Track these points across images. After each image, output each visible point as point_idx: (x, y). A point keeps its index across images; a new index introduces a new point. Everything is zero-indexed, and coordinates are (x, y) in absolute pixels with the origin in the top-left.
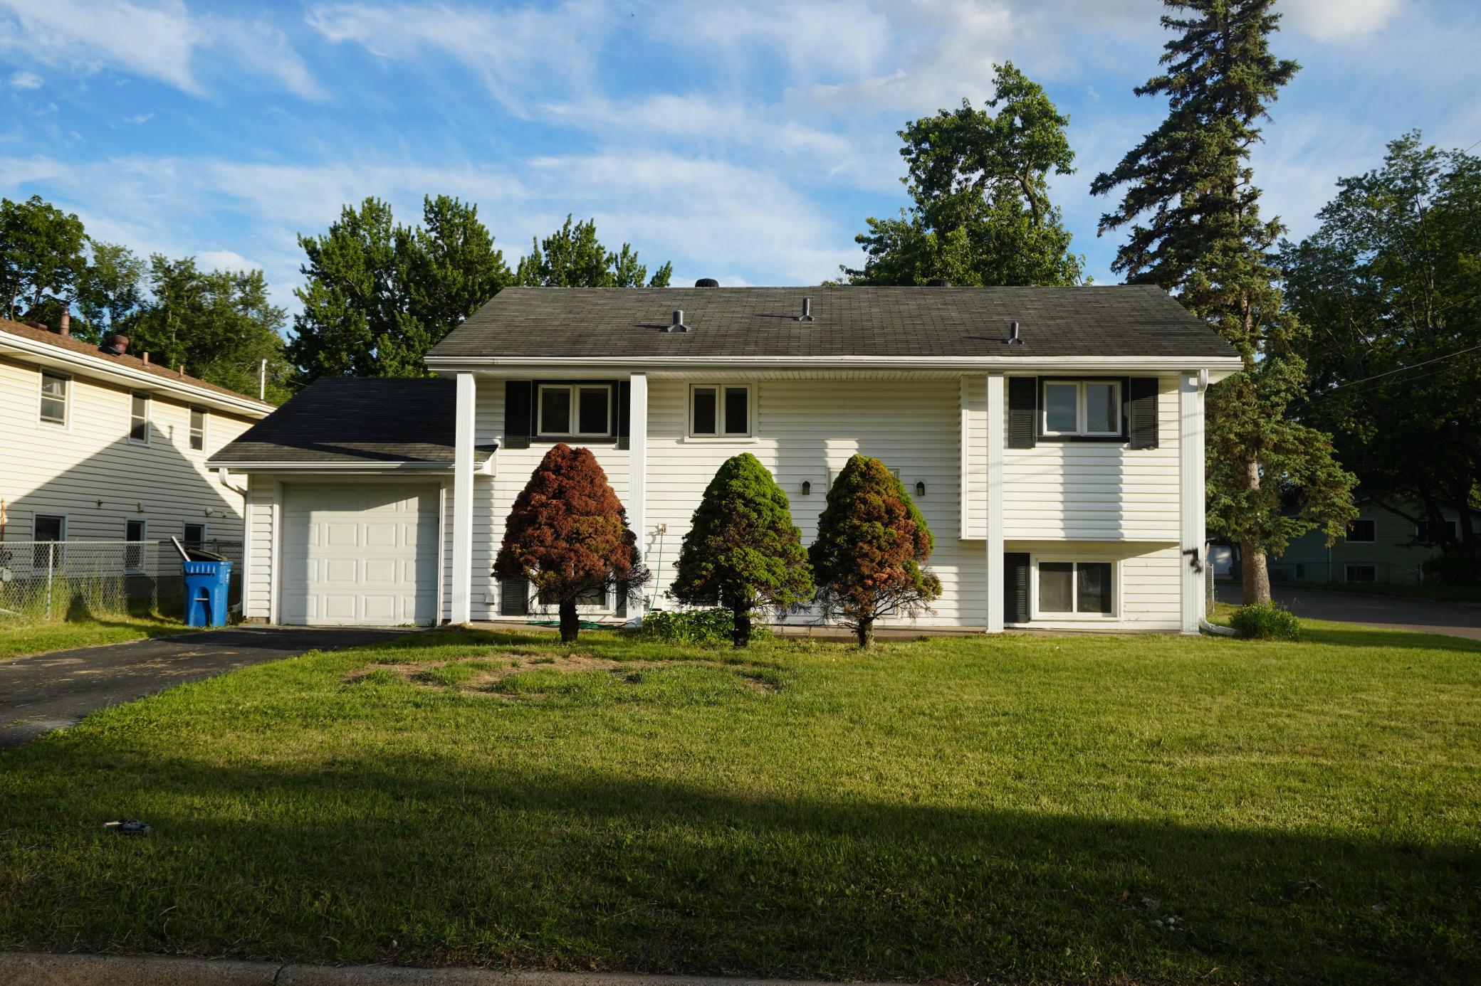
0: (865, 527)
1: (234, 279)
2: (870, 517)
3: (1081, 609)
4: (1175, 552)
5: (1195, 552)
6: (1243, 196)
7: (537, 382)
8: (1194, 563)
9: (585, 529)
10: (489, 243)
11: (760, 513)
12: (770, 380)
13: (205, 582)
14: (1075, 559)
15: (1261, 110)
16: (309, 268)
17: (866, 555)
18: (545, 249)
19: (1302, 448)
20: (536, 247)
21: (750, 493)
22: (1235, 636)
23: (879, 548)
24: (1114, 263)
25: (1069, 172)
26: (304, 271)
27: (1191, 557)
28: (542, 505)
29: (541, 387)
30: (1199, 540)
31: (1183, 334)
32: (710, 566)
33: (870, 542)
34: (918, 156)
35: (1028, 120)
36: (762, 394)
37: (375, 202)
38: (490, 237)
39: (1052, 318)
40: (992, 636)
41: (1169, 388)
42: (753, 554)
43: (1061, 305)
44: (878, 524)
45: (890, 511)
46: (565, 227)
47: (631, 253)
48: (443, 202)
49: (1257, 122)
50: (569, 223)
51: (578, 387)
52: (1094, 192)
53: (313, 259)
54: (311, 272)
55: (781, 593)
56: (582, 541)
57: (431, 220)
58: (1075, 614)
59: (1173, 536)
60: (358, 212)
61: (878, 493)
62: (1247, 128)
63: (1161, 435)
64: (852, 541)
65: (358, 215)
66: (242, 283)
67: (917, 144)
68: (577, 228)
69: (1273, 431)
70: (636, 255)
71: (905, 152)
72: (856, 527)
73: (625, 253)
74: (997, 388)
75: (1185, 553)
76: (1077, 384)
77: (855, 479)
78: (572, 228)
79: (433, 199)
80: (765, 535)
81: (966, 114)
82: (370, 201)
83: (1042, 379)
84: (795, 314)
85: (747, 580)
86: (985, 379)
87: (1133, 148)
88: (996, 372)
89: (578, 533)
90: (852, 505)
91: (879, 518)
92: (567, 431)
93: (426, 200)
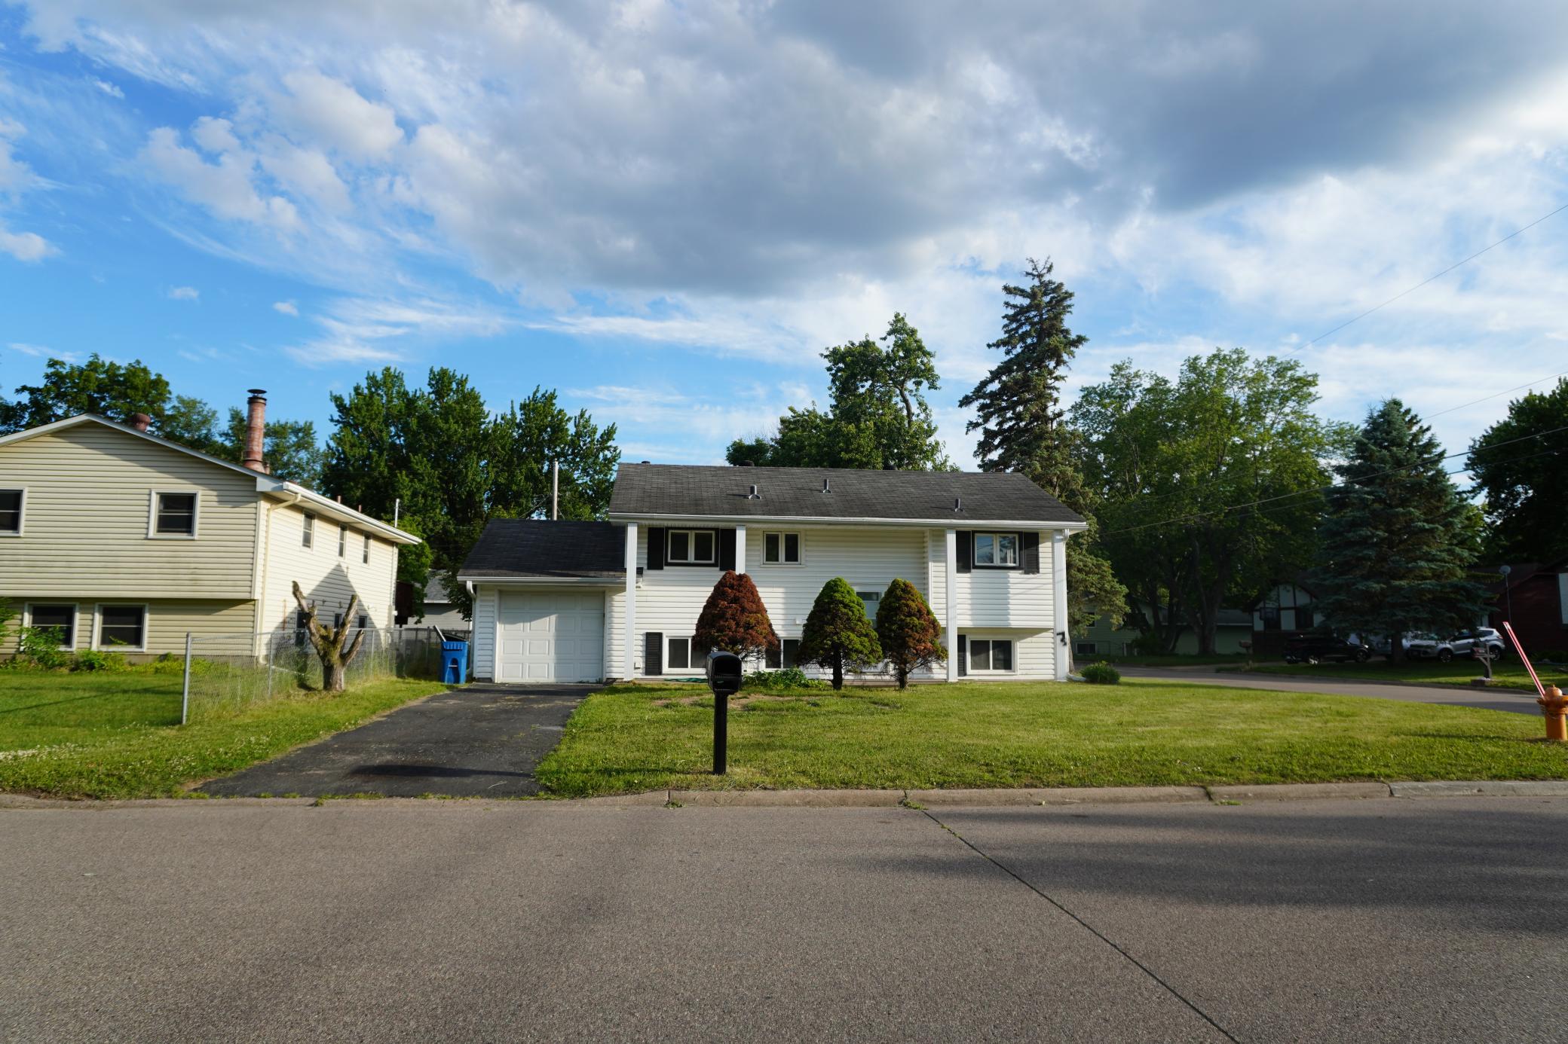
0: (908, 619)
1: (291, 428)
2: (910, 615)
3: (995, 668)
4: (1050, 634)
5: (1063, 634)
6: (1054, 414)
7: (668, 528)
8: (1063, 640)
9: (753, 621)
10: (482, 405)
11: (853, 612)
12: (812, 530)
13: (455, 655)
14: (991, 638)
15: (1065, 363)
16: (336, 417)
17: (911, 636)
18: (521, 409)
19: (1096, 570)
20: (512, 408)
21: (847, 601)
22: (1087, 682)
23: (917, 632)
24: (975, 452)
25: (936, 388)
26: (332, 420)
27: (1061, 637)
28: (726, 607)
29: (670, 531)
30: (1065, 627)
31: (1049, 507)
32: (829, 642)
33: (912, 629)
34: (837, 371)
35: (908, 352)
36: (808, 538)
37: (392, 370)
38: (482, 400)
39: (970, 494)
40: (952, 683)
41: (1046, 539)
42: (852, 636)
43: (971, 485)
44: (915, 619)
45: (919, 611)
46: (535, 394)
47: (586, 416)
48: (444, 373)
49: (1061, 371)
50: (537, 391)
51: (694, 532)
52: (961, 406)
53: (340, 411)
54: (338, 421)
55: (869, 658)
56: (752, 628)
57: (433, 385)
58: (991, 671)
59: (1050, 624)
60: (379, 377)
61: (913, 601)
62: (1057, 373)
63: (1041, 565)
64: (901, 628)
65: (378, 378)
66: (296, 431)
67: (835, 364)
68: (543, 395)
69: (1080, 560)
70: (590, 417)
71: (829, 369)
72: (902, 620)
73: (582, 415)
74: (951, 539)
75: (1058, 634)
76: (994, 535)
77: (899, 592)
78: (539, 395)
79: (437, 369)
80: (856, 625)
81: (867, 345)
82: (387, 369)
83: (974, 532)
84: (819, 488)
85: (851, 649)
86: (944, 531)
87: (983, 379)
88: (950, 527)
89: (749, 624)
90: (899, 608)
91: (914, 615)
92: (687, 559)
93: (431, 370)
